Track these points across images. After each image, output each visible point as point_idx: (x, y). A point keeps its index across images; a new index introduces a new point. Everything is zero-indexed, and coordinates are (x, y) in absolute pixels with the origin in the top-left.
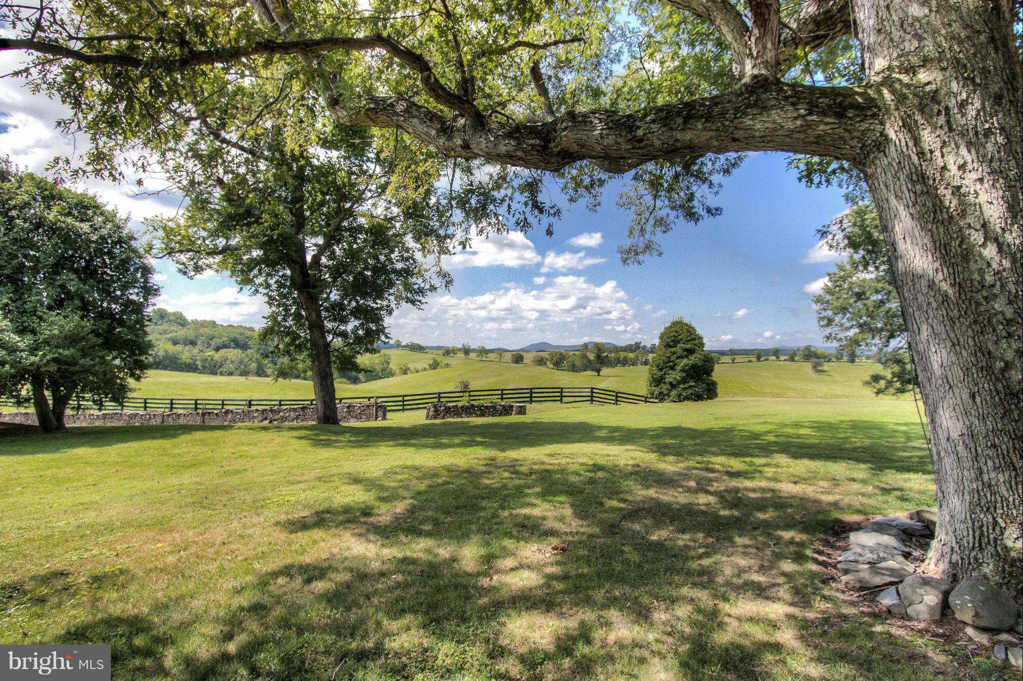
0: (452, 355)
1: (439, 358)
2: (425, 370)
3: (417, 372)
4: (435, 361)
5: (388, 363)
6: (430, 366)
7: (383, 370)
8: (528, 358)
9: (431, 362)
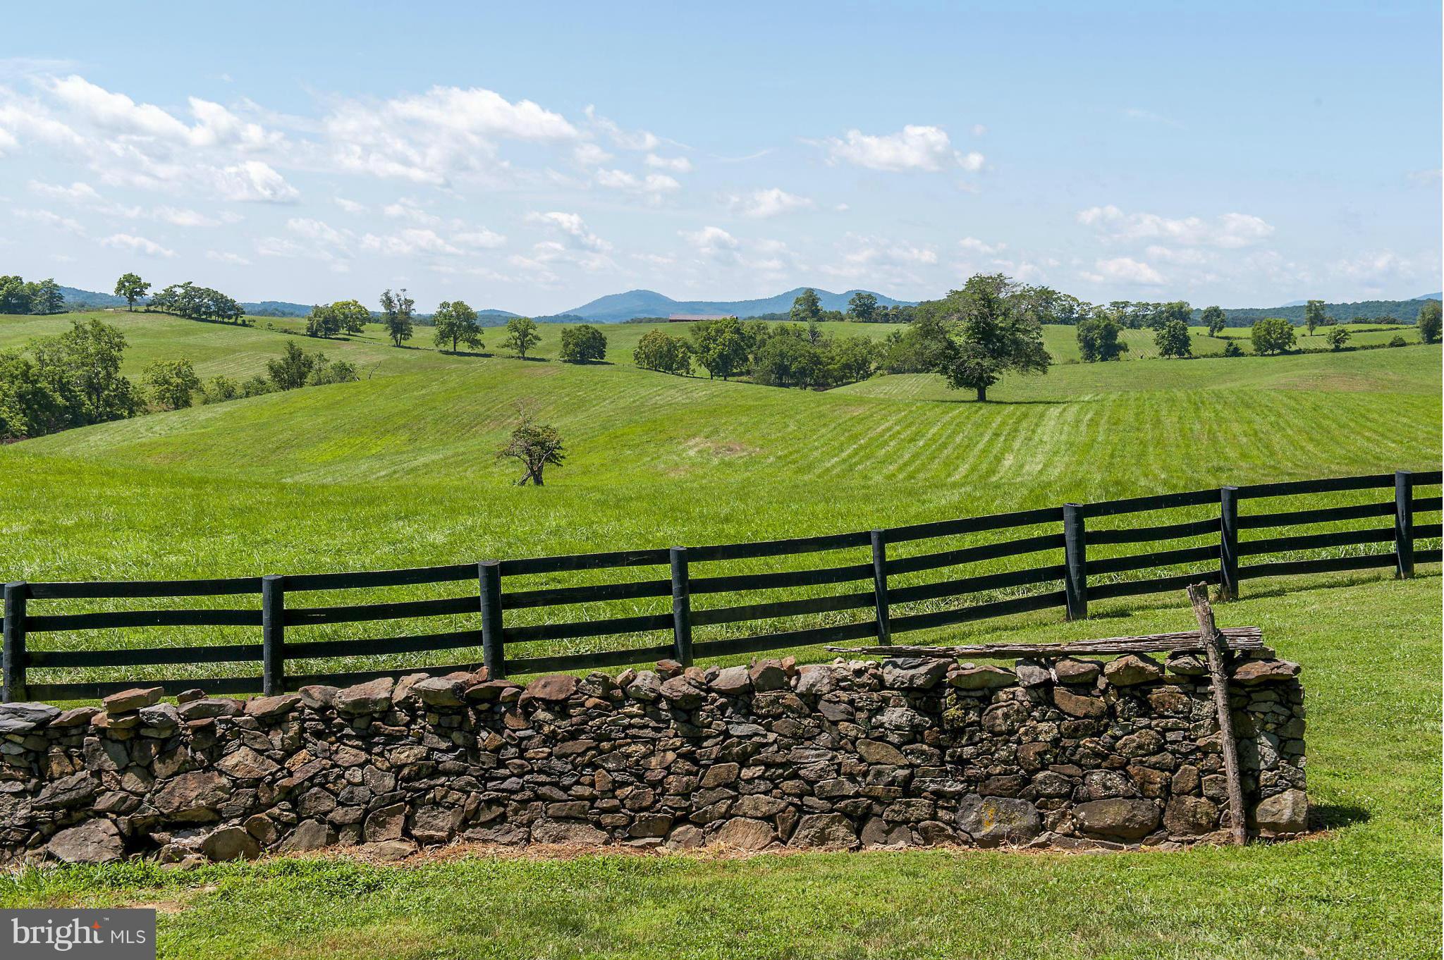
0: (343, 332)
1: (309, 347)
2: (256, 388)
3: (229, 395)
4: (295, 355)
5: (110, 362)
6: (276, 371)
7: (93, 388)
8: (621, 349)
9: (279, 358)
